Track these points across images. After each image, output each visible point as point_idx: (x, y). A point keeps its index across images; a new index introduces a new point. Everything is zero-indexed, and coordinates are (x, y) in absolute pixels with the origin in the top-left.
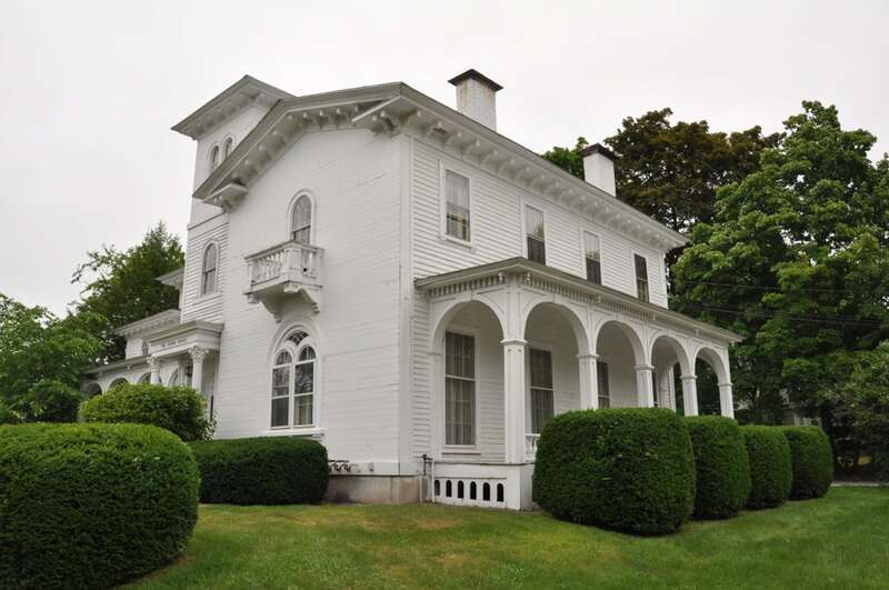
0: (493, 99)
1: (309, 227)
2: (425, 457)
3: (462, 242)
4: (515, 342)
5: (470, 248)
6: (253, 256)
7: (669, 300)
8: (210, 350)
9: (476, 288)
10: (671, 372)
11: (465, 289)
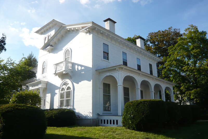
0: (114, 25)
1: (69, 57)
2: (98, 114)
3: (107, 61)
4: (120, 85)
5: (109, 62)
6: (56, 64)
7: (158, 75)
8: (44, 88)
9: (111, 72)
10: (159, 93)
11: (108, 72)
